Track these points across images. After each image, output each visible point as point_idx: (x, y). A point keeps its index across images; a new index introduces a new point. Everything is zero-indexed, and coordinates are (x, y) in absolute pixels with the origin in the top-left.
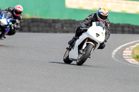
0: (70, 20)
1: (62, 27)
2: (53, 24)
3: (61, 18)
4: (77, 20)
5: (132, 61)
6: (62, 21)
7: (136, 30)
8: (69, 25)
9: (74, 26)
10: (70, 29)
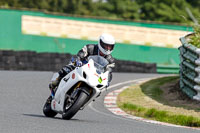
0: (29, 52)
1: (17, 62)
2: (4, 57)
3: (16, 49)
4: (38, 51)
5: (117, 111)
6: (16, 52)
7: (123, 67)
8: (26, 59)
9: (34, 59)
10: (28, 65)
